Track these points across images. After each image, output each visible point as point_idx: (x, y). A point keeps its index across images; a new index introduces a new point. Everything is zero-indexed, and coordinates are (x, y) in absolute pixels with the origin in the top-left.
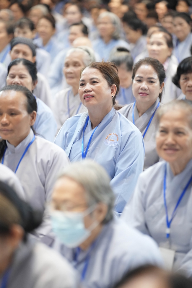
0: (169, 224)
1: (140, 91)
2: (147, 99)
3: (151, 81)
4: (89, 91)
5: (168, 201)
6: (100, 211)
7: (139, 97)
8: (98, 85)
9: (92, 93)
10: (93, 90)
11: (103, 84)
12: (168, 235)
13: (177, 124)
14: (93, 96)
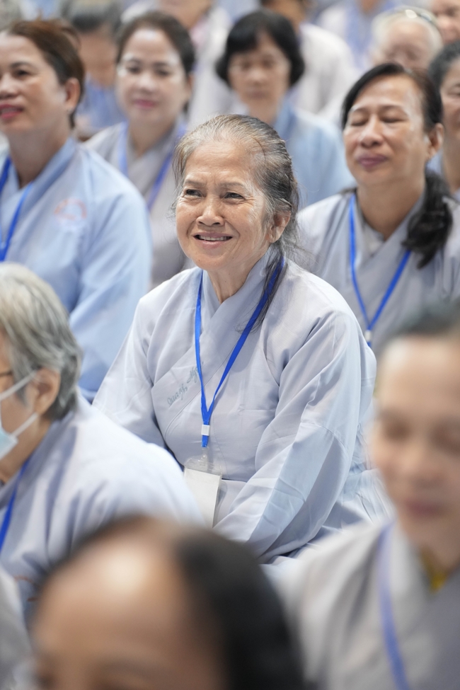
0: (207, 415)
1: (137, 96)
2: (154, 115)
3: (161, 71)
4: (10, 96)
5: (205, 362)
6: (44, 388)
7: (135, 112)
8: (32, 80)
9: (19, 101)
10: (20, 93)
11: (46, 78)
12: (206, 440)
13: (226, 175)
14: (20, 109)
